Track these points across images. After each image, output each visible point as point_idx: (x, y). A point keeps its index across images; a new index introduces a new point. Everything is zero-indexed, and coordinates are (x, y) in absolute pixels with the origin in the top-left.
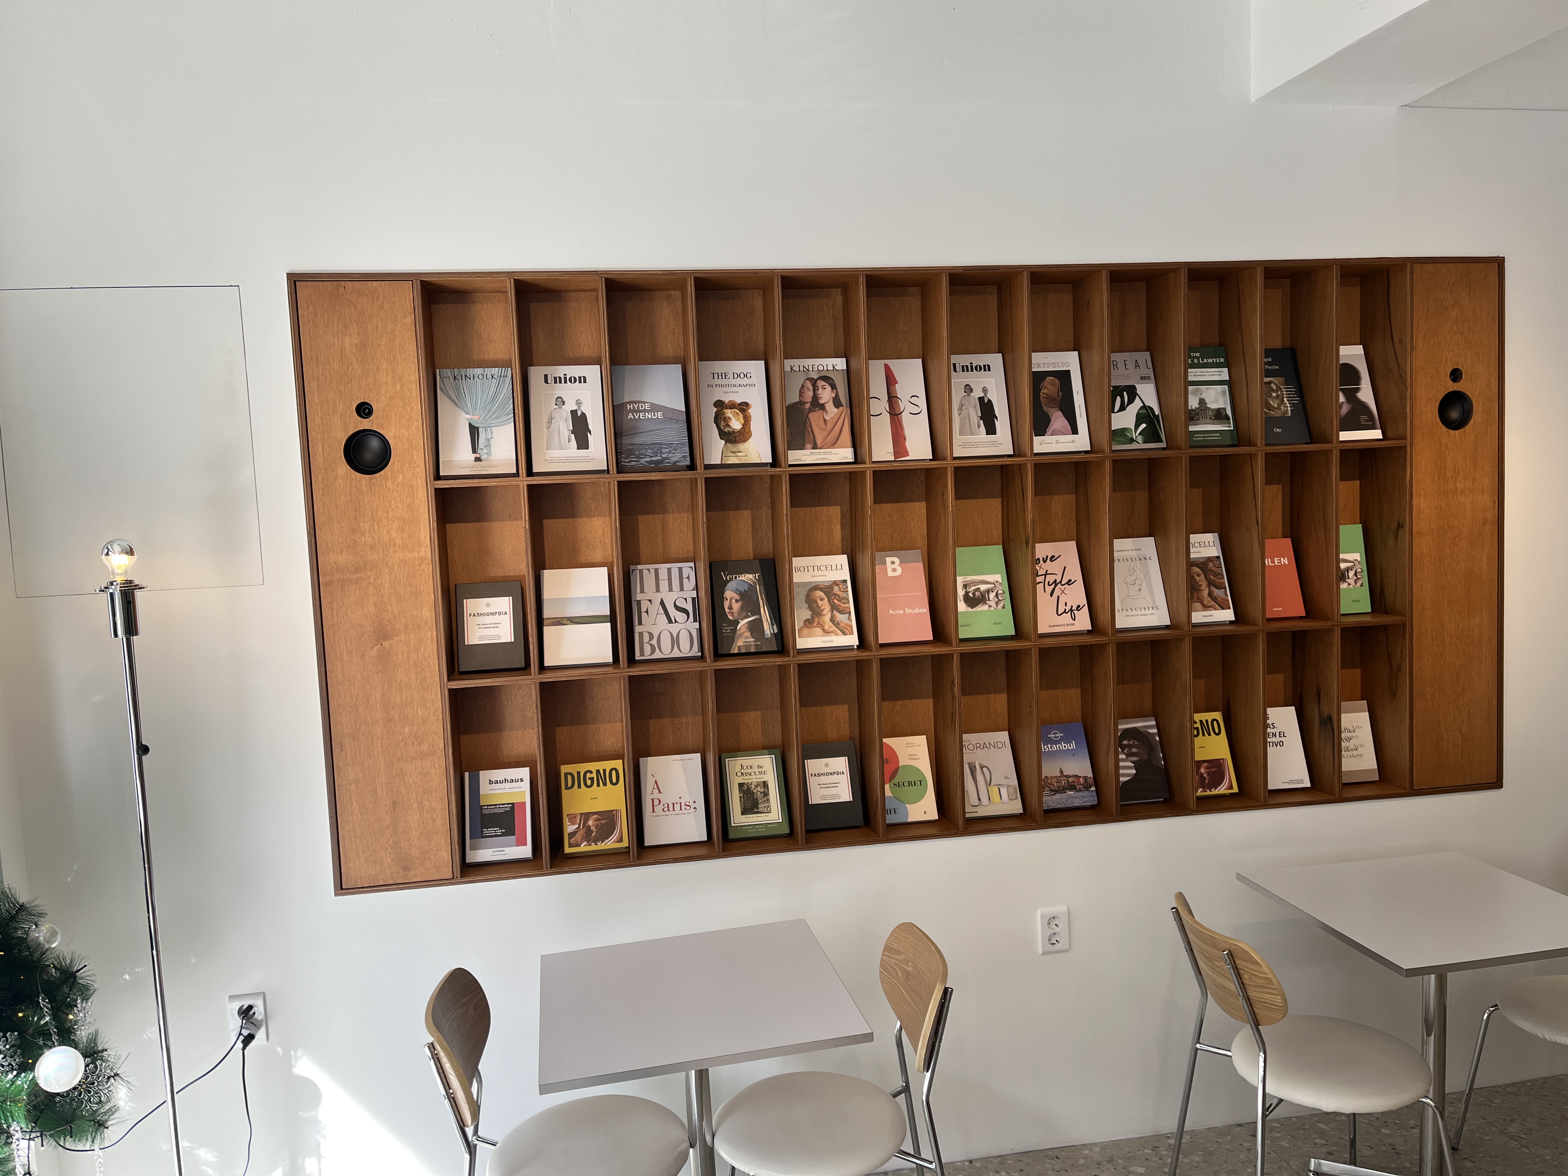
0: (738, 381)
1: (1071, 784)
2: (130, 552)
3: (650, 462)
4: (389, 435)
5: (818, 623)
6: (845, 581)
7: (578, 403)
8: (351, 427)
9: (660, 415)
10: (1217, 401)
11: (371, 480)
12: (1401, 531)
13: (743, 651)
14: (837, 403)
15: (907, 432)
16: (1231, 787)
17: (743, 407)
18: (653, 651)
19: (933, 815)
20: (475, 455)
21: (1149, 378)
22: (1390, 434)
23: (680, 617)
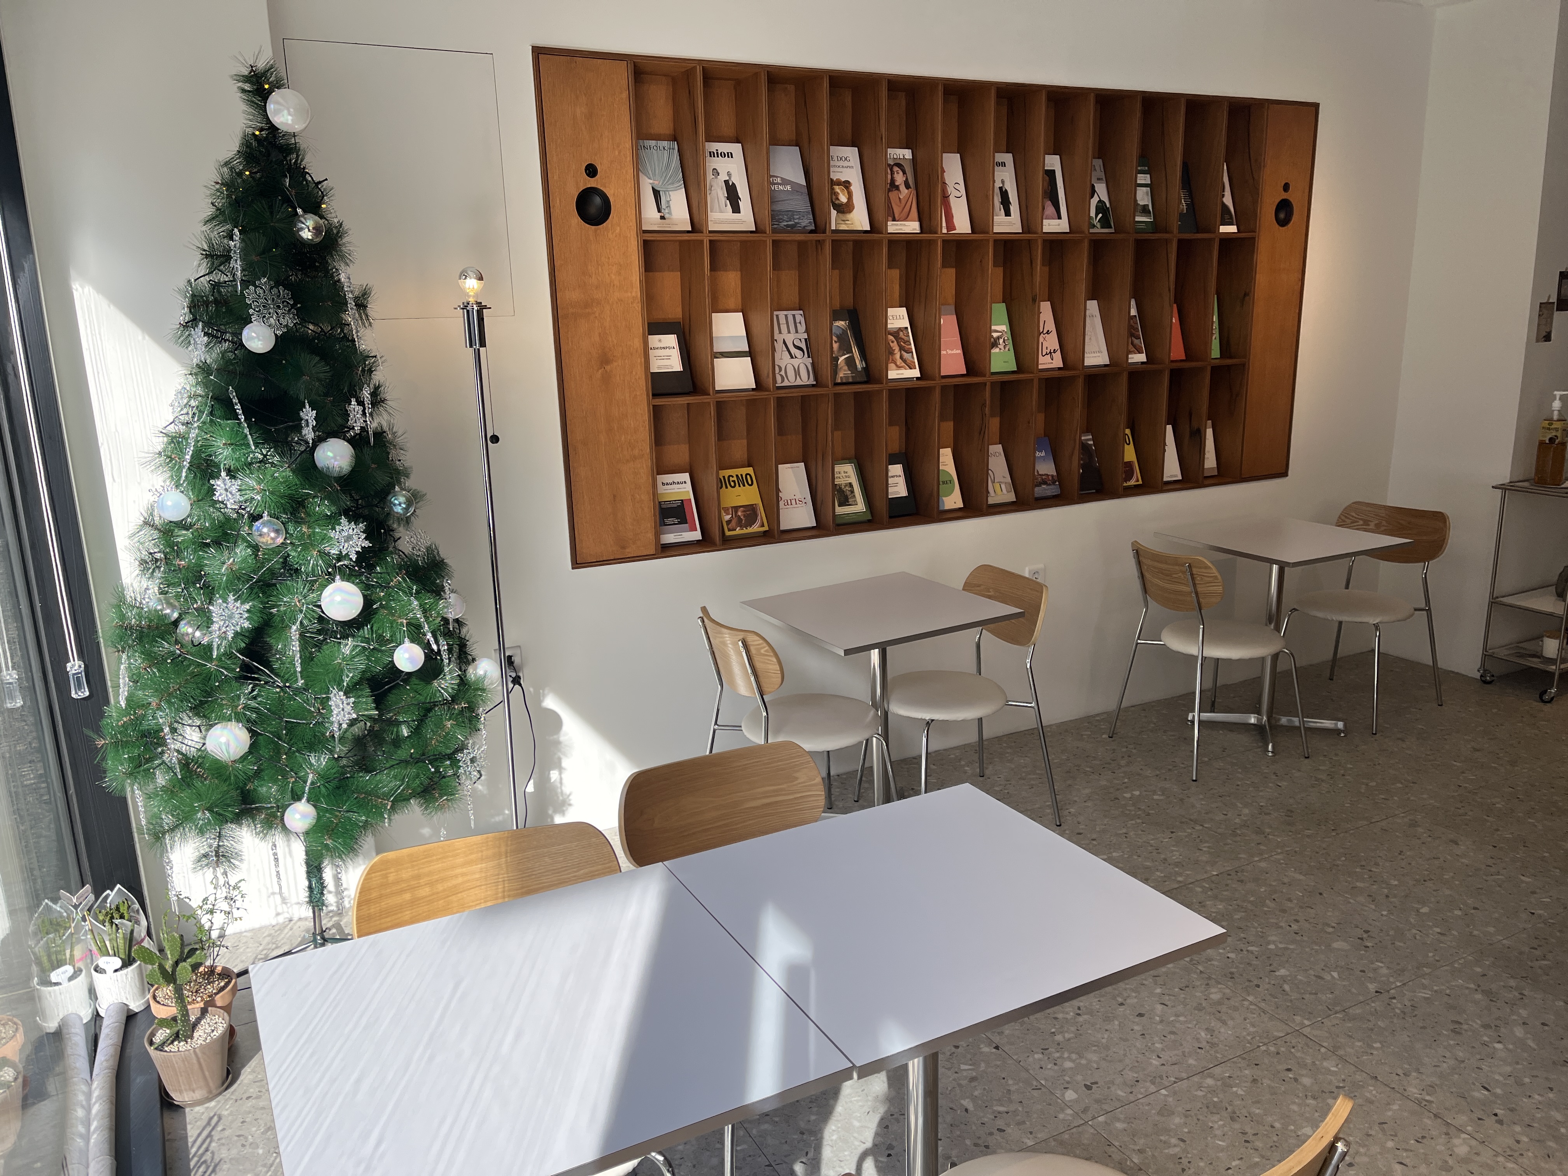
0: (841, 163)
1: (1044, 481)
2: (481, 278)
3: (787, 226)
4: (610, 192)
5: (893, 360)
6: (907, 328)
7: (729, 174)
8: (581, 184)
9: (789, 187)
10: (1143, 199)
11: (596, 231)
12: (1247, 298)
13: (844, 381)
14: (907, 186)
15: (954, 211)
16: (1138, 481)
17: (847, 185)
18: (783, 381)
19: (960, 505)
20: (659, 214)
21: (1101, 179)
22: (1242, 228)
23: (798, 353)
